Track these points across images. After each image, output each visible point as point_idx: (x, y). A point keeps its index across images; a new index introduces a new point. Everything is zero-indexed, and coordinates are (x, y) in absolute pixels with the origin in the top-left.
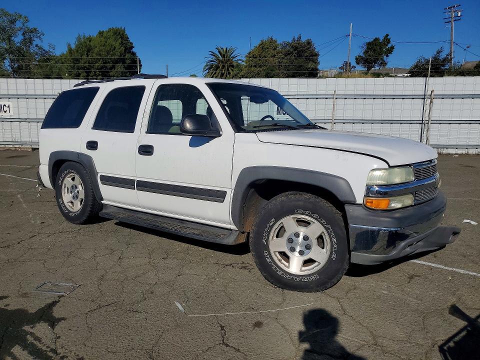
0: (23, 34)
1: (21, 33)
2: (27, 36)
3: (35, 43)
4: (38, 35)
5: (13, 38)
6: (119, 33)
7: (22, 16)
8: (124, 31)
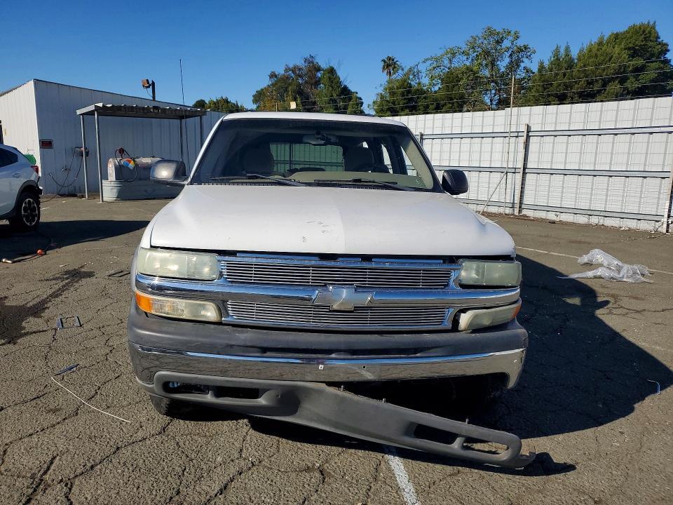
0: (511, 55)
1: (507, 54)
2: (515, 57)
3: (522, 65)
4: (529, 54)
5: (499, 63)
6: (644, 32)
7: (512, 33)
8: (653, 27)
